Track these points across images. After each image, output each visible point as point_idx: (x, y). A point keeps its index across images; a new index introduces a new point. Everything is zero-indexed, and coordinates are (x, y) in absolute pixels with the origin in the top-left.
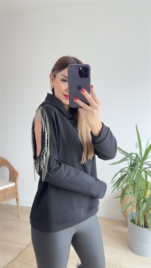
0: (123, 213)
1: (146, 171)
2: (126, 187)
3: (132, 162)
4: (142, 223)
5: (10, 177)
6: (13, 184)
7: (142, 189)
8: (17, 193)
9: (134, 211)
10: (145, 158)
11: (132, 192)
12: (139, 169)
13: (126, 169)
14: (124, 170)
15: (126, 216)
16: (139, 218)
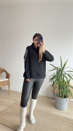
0: (53, 93)
1: (63, 75)
2: (55, 81)
3: (58, 71)
4: (61, 95)
5: (6, 77)
6: (8, 79)
7: (61, 82)
8: (9, 83)
9: (58, 91)
10: (63, 70)
11: (57, 83)
12: (60, 73)
13: (56, 74)
14: (54, 74)
16: (59, 94)
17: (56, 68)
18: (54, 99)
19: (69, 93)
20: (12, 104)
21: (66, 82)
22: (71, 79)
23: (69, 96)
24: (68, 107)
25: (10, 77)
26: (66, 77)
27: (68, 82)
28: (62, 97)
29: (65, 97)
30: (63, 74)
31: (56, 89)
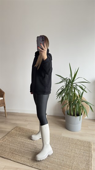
0: (63, 111)
1: (74, 88)
2: (64, 96)
3: (67, 83)
4: (72, 113)
6: (2, 98)
7: (72, 96)
8: (4, 103)
9: (69, 107)
10: (73, 81)
11: (67, 98)
12: (70, 86)
13: (65, 87)
14: (63, 87)
15: (64, 113)
16: (70, 111)
17: (64, 79)
18: (64, 118)
19: (82, 110)
20: (10, 130)
21: (78, 96)
22: (84, 92)
23: (82, 113)
24: (82, 126)
25: (5, 95)
26: (78, 90)
27: (81, 96)
28: (74, 115)
29: (78, 115)
30: (74, 86)
31: (66, 106)
